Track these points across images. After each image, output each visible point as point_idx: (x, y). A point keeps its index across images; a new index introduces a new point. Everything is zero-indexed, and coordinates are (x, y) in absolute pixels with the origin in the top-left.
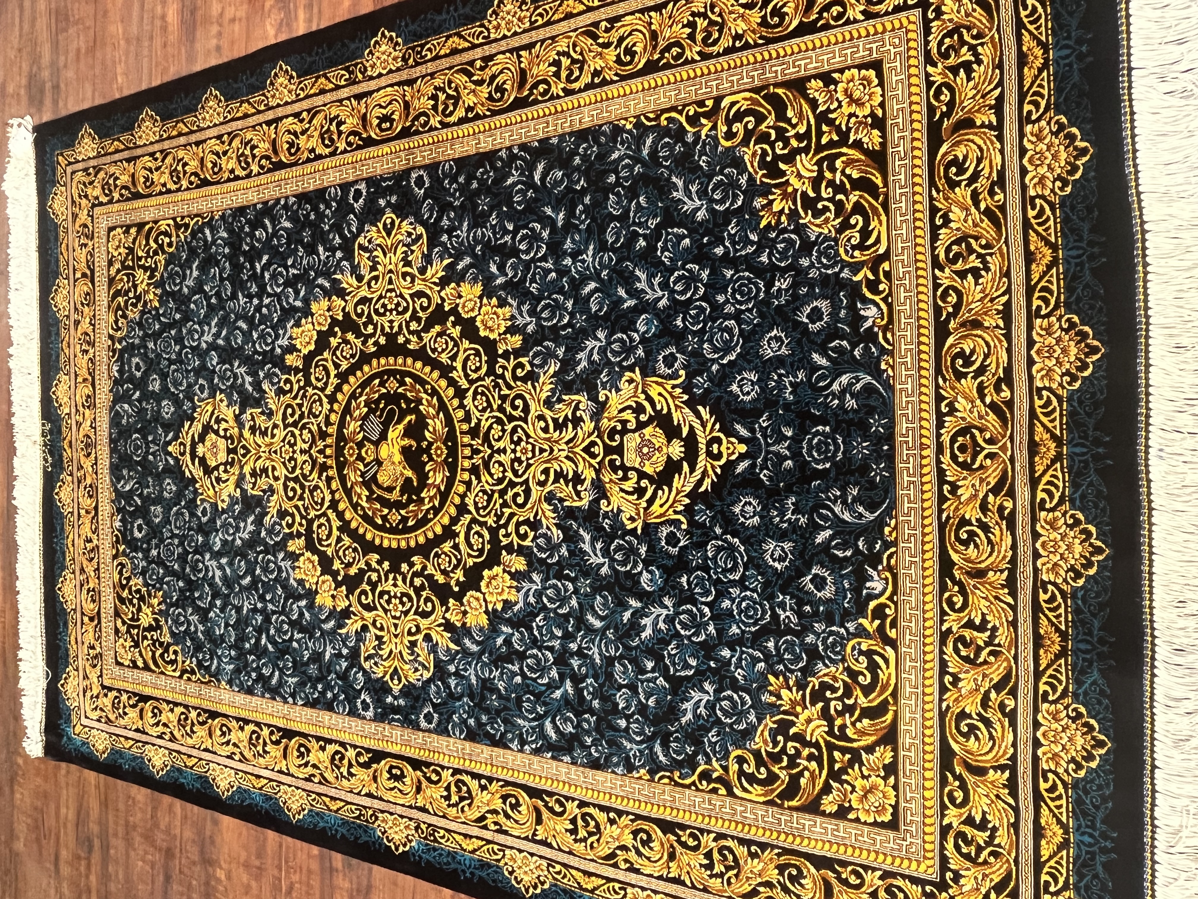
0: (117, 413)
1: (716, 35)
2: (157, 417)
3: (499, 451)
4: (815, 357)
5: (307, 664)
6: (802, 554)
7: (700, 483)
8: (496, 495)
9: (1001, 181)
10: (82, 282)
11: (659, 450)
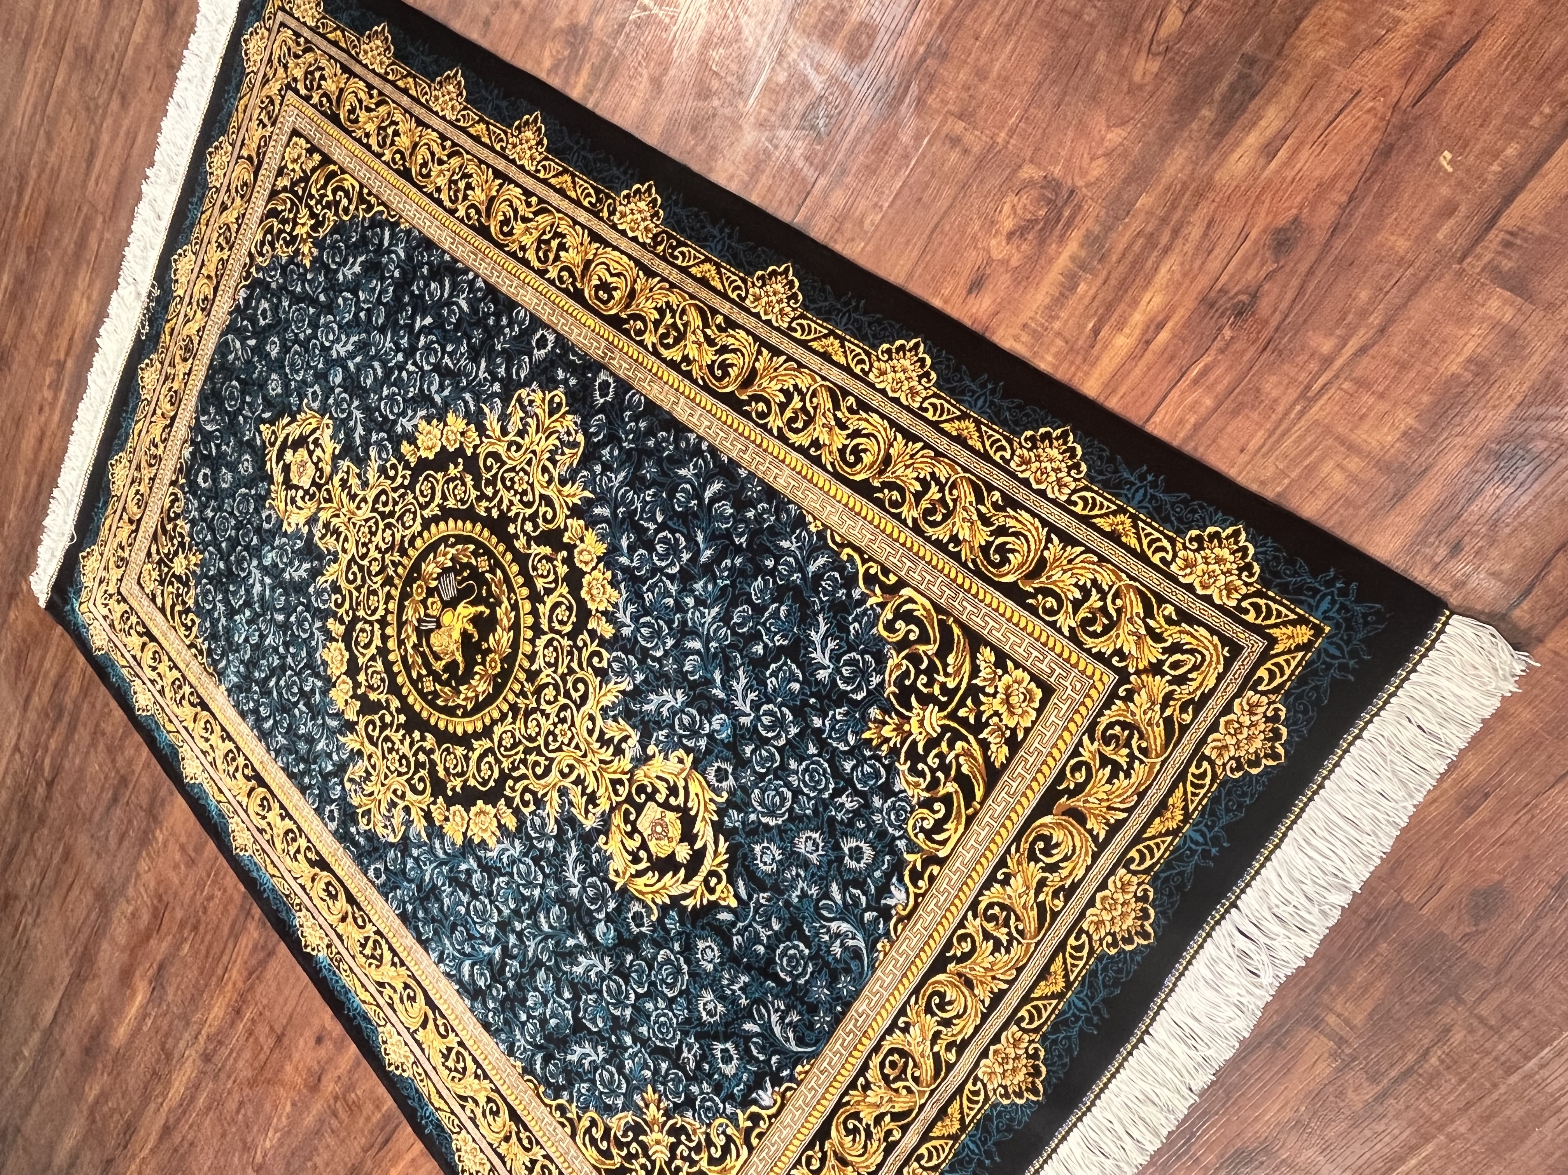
0: (226, 342)
1: (939, 518)
2: (262, 385)
3: (543, 712)
4: (834, 887)
5: (299, 737)
6: (727, 1025)
7: (685, 896)
8: (521, 748)
9: (1069, 892)
10: (246, 164)
11: (670, 840)
